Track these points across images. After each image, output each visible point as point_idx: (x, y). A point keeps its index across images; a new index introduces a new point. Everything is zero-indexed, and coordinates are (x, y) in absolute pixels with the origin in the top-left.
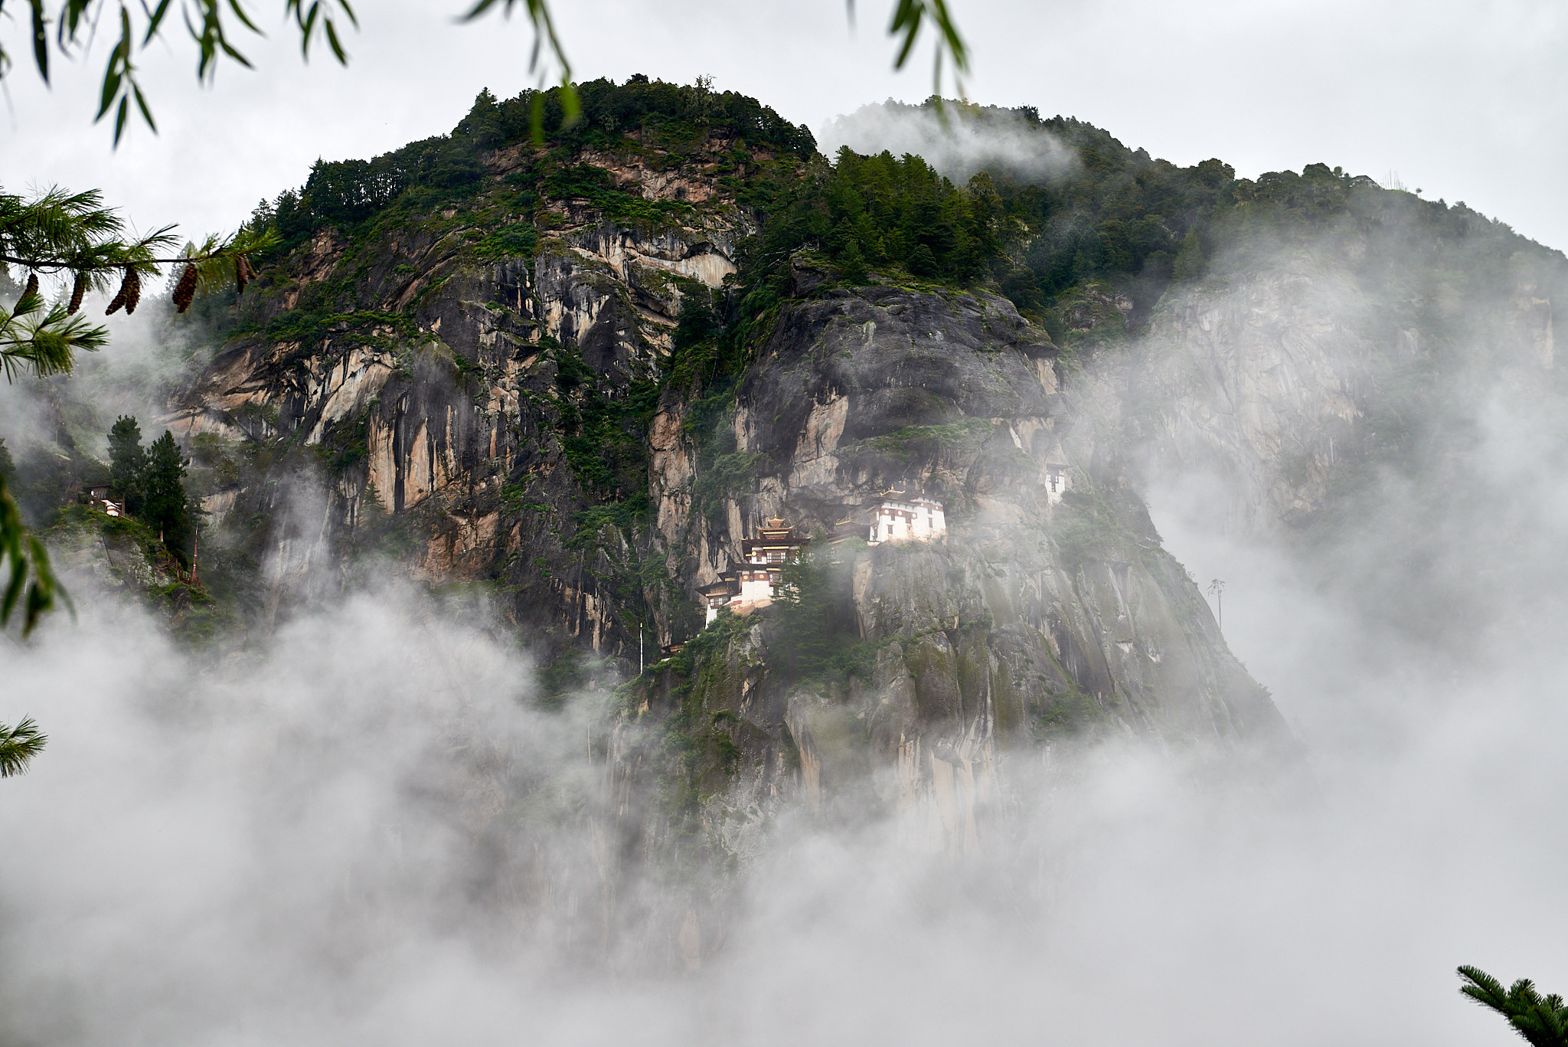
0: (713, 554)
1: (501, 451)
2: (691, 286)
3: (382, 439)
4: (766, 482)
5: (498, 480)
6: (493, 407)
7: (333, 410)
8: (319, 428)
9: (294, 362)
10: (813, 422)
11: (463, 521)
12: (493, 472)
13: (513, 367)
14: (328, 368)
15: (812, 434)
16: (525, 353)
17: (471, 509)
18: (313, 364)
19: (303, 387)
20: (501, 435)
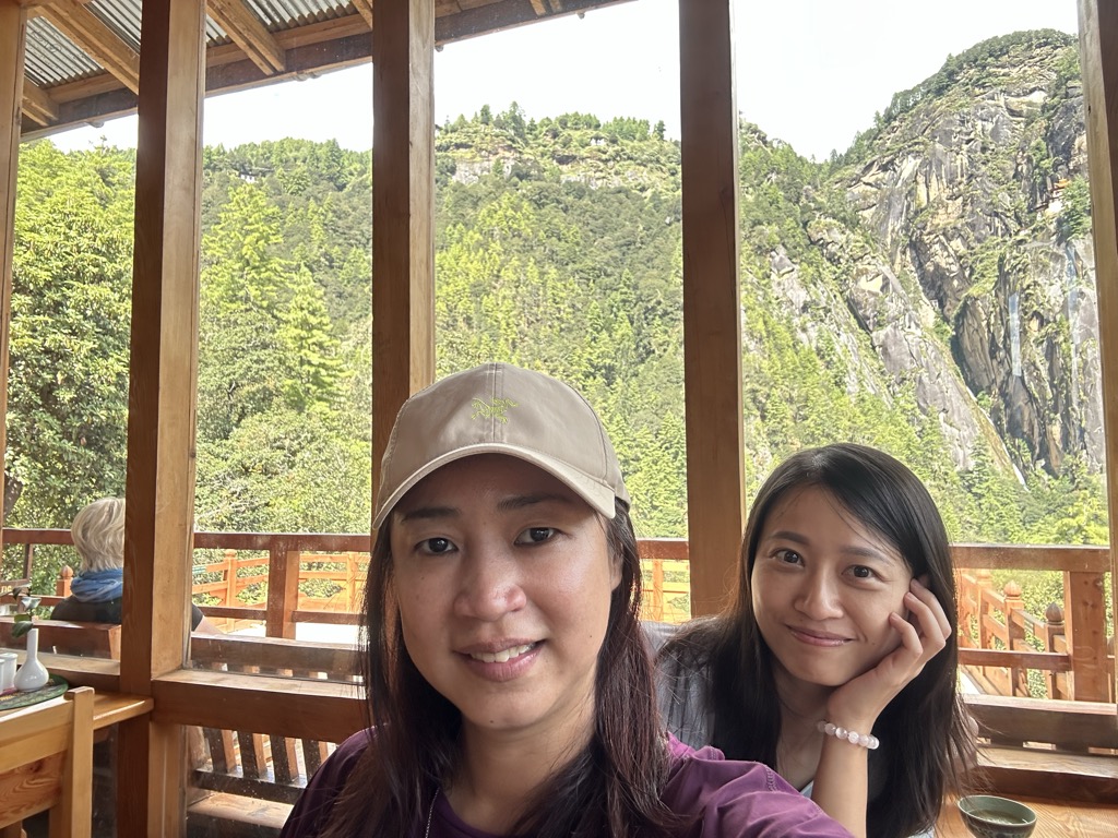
0: (1041, 196)
1: (962, 176)
2: (1030, 104)
3: (921, 179)
4: (1060, 167)
5: (962, 187)
6: (958, 162)
7: (905, 175)
8: (900, 182)
9: (891, 162)
10: (1077, 143)
11: (950, 202)
12: (960, 183)
13: (965, 147)
14: (901, 162)
15: (1076, 147)
16: (968, 142)
17: (953, 197)
18: (897, 161)
19: (894, 170)
20: (962, 170)
